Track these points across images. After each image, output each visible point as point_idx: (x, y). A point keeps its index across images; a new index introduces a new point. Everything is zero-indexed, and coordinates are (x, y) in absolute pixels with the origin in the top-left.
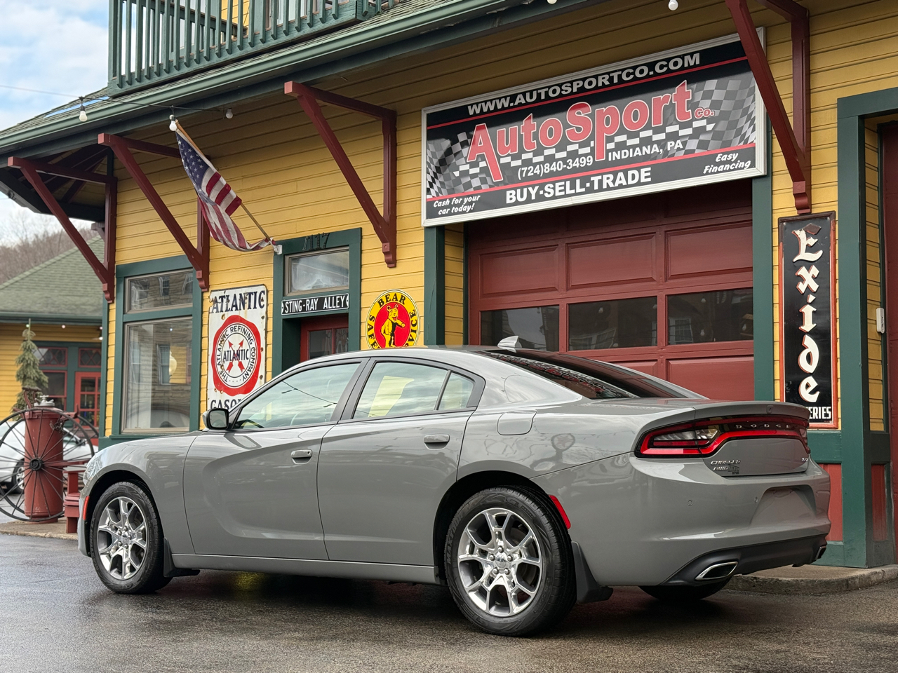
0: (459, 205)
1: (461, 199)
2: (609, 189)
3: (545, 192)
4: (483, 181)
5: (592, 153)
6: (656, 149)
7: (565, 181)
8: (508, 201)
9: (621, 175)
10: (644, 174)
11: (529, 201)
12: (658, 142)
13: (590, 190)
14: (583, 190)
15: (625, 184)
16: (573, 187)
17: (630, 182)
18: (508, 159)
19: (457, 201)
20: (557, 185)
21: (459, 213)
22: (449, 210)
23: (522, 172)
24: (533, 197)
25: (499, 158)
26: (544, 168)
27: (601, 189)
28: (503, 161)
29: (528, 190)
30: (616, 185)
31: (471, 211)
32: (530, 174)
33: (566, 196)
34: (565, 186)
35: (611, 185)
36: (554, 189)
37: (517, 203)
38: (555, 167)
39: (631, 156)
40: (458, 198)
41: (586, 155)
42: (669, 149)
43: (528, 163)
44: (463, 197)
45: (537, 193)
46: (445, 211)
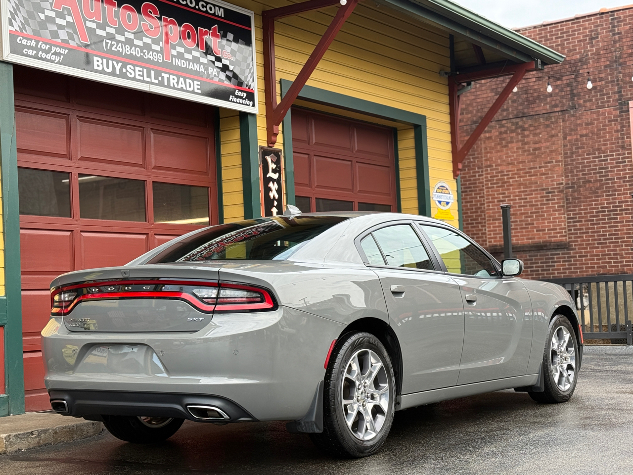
0: (47, 52)
1: (48, 46)
2: (174, 88)
3: (127, 71)
4: (71, 36)
5: (161, 52)
6: (202, 69)
7: (143, 67)
8: (96, 67)
9: (181, 79)
10: (196, 86)
11: (113, 74)
12: (203, 64)
13: (161, 84)
14: (156, 82)
15: (185, 88)
16: (149, 76)
17: (188, 89)
18: (94, 26)
19: (43, 46)
20: (137, 69)
21: (45, 60)
22: (35, 52)
23: (107, 43)
24: (118, 72)
25: (85, 20)
26: (125, 49)
27: (168, 86)
28: (89, 24)
29: (113, 64)
30: (179, 87)
31: (59, 63)
32: (113, 49)
33: (143, 81)
34: (143, 72)
35: (176, 86)
36: (134, 71)
37: (102, 72)
38: (134, 52)
39: (188, 67)
40: (46, 44)
41: (158, 52)
42: (210, 73)
43: (111, 37)
44: (51, 45)
45: (121, 70)
46: (30, 52)
